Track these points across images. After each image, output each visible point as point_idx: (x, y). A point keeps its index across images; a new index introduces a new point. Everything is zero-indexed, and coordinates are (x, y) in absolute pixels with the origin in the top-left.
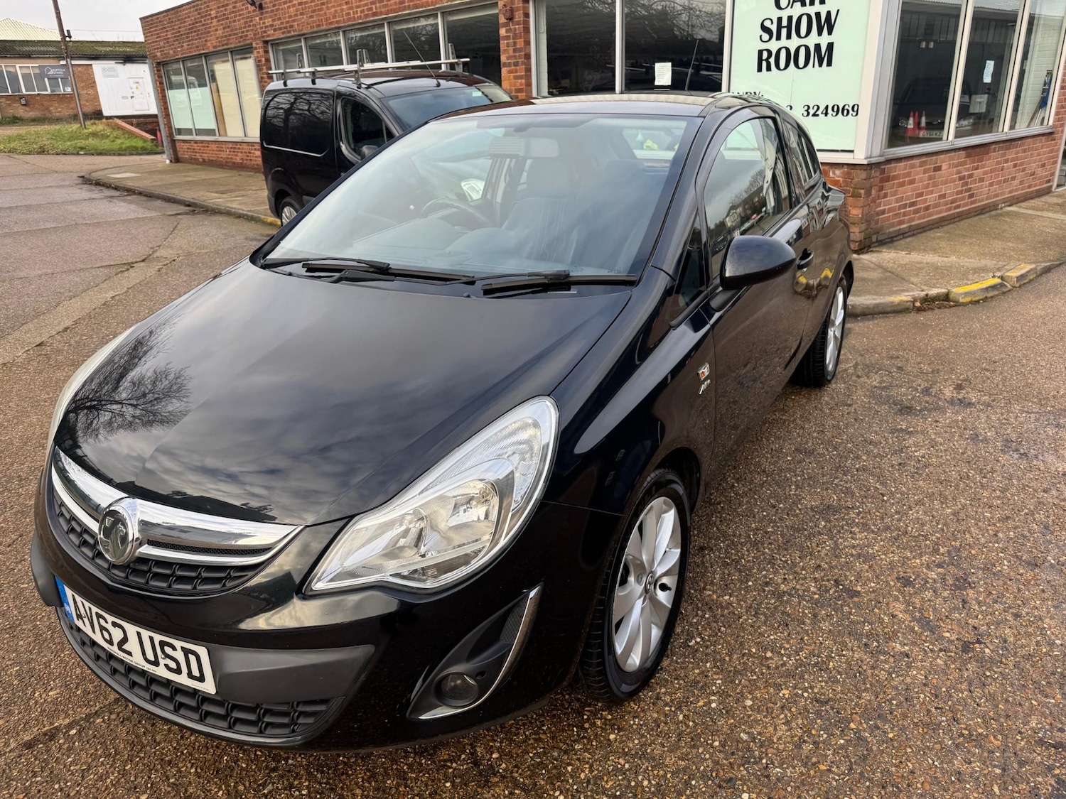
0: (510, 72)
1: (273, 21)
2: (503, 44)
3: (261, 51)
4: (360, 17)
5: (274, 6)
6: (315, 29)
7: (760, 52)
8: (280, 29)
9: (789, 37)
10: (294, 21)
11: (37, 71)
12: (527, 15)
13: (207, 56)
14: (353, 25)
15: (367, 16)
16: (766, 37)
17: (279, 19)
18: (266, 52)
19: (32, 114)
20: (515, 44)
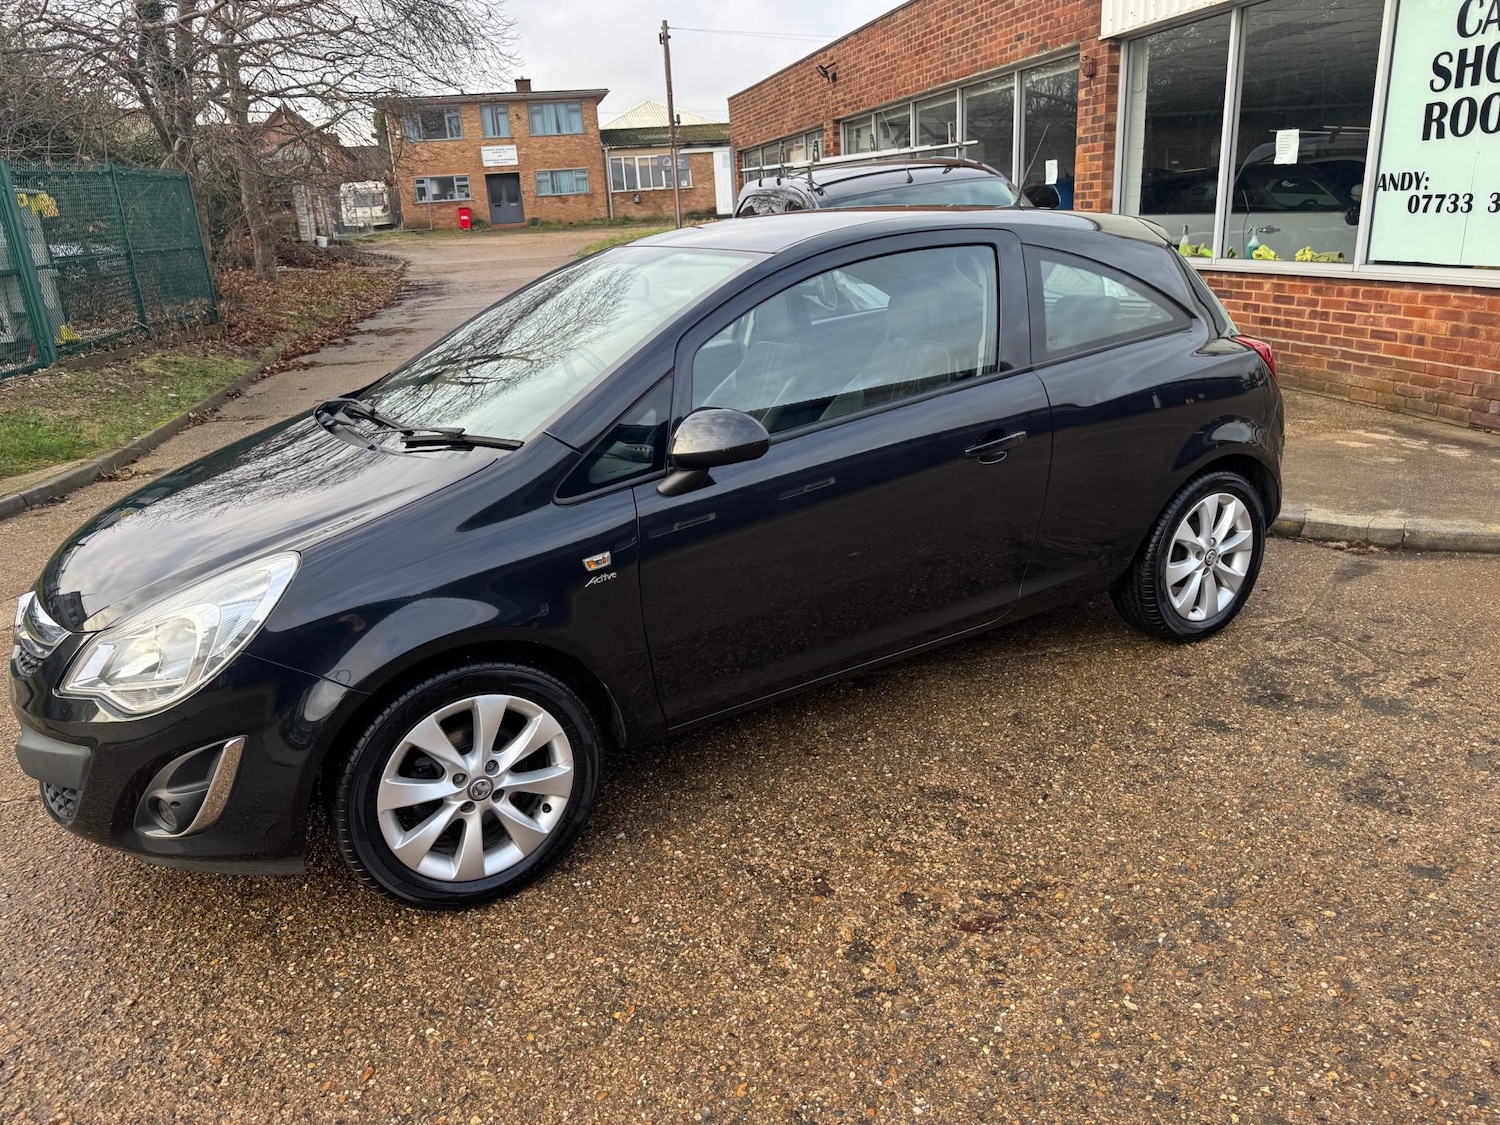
0: (1086, 150)
1: (845, 94)
2: (1081, 110)
3: (830, 132)
4: (929, 85)
5: (847, 75)
6: (884, 103)
7: (1430, 108)
8: (850, 104)
9: (1475, 81)
10: (864, 93)
11: (655, 163)
12: (1115, 69)
13: (783, 140)
14: (924, 95)
15: (936, 82)
16: (1439, 82)
17: (851, 92)
18: (837, 134)
19: (644, 213)
20: (1095, 110)
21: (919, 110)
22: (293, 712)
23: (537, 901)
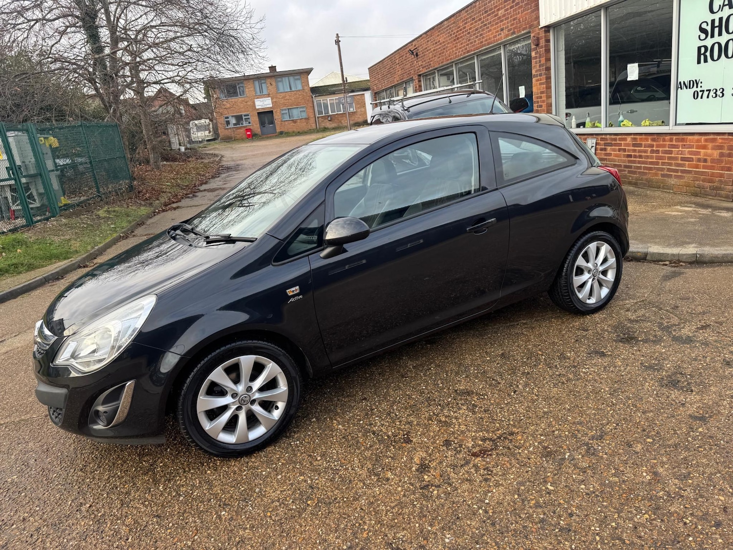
0: (537, 80)
1: (422, 62)
2: (533, 61)
3: (417, 81)
4: (461, 55)
5: (423, 53)
6: (440, 65)
7: (699, 48)
8: (425, 67)
9: (720, 34)
10: (431, 61)
11: (337, 101)
12: (548, 41)
13: (395, 86)
14: (460, 59)
15: (464, 53)
16: (703, 36)
17: (425, 61)
18: (420, 81)
19: (333, 125)
20: (540, 61)
21: (457, 67)
22: (156, 367)
23: (274, 452)
